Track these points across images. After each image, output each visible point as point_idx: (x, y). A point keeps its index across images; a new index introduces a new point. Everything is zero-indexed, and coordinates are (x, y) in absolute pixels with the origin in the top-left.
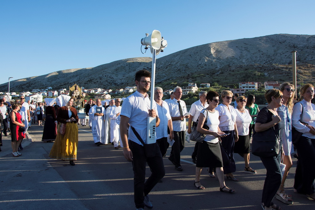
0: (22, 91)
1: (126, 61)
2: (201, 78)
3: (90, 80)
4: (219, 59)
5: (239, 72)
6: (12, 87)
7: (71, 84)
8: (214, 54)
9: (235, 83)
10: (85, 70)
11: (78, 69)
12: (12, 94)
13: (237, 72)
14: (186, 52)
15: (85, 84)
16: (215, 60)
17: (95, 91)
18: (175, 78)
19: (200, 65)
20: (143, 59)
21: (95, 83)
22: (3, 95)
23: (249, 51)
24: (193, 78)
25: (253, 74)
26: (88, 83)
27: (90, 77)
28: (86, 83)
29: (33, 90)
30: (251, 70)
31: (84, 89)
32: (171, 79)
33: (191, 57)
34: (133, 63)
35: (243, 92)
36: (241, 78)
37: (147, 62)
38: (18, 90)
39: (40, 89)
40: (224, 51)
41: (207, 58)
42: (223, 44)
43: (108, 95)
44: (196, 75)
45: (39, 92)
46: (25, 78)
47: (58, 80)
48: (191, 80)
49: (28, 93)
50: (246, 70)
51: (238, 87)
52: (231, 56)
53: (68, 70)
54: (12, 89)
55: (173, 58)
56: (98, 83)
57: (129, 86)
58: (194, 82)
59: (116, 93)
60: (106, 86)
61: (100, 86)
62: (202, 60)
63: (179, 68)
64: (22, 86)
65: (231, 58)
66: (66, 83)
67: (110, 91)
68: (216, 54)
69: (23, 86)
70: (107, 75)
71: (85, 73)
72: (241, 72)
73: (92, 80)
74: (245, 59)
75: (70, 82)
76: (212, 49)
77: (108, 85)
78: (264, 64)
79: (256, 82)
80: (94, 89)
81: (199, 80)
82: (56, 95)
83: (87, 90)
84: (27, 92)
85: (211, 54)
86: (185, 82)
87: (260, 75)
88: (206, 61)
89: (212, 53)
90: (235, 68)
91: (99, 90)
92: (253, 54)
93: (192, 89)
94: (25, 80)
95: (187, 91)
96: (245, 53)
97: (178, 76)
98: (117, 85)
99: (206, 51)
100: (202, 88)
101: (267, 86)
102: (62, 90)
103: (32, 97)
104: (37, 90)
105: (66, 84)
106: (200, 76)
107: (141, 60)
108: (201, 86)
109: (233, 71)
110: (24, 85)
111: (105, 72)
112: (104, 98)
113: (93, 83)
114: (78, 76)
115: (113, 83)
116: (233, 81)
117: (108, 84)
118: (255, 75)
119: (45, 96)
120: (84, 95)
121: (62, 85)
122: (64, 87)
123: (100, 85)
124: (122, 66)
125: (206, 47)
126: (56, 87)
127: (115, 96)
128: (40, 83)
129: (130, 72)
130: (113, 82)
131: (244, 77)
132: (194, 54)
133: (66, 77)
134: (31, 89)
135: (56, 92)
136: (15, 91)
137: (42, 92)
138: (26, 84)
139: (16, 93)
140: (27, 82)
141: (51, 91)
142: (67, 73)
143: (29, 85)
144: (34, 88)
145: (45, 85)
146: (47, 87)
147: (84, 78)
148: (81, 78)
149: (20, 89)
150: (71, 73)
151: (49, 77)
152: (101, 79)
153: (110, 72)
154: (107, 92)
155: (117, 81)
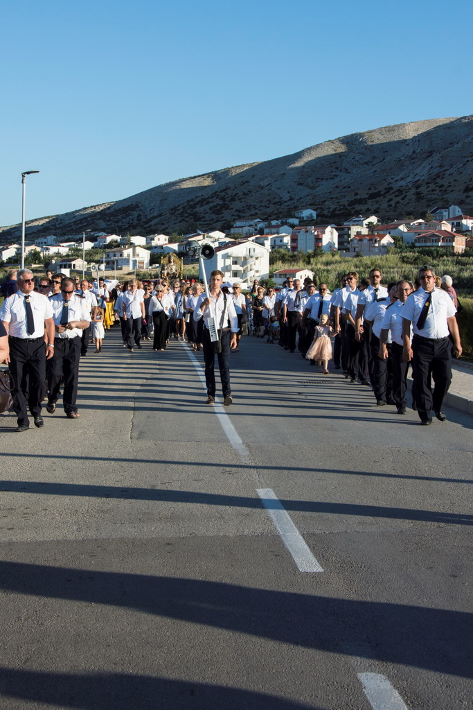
0: (193, 230)
6: (155, 214)
7: (400, 191)
10: (471, 124)
11: (434, 121)
12: (154, 243)
22: (118, 246)
29: (238, 224)
31: (460, 218)
38: (176, 226)
39: (264, 220)
45: (261, 232)
46: (208, 175)
47: (345, 179)
49: (216, 237)
53: (391, 129)
54: (156, 221)
66: (381, 188)
69: (198, 209)
75: (396, 186)
82: (330, 245)
84: (212, 234)
94: (207, 182)
102: (359, 223)
103: (227, 256)
104: (252, 223)
105: (378, 195)
110: (203, 202)
114: (436, 157)
119: (282, 251)
120: (460, 245)
121: (360, 202)
122: (368, 210)
126: (333, 207)
128: (265, 191)
133: (381, 161)
134: (229, 218)
135: (332, 233)
136: (167, 228)
137: (274, 230)
138: (210, 200)
139: (167, 237)
140: (216, 189)
141: (308, 228)
142: (385, 141)
143: (221, 202)
144: (242, 214)
145: (286, 200)
146: (296, 208)
147: (465, 164)
148: (451, 166)
149: (187, 219)
150: (406, 140)
151: (307, 163)
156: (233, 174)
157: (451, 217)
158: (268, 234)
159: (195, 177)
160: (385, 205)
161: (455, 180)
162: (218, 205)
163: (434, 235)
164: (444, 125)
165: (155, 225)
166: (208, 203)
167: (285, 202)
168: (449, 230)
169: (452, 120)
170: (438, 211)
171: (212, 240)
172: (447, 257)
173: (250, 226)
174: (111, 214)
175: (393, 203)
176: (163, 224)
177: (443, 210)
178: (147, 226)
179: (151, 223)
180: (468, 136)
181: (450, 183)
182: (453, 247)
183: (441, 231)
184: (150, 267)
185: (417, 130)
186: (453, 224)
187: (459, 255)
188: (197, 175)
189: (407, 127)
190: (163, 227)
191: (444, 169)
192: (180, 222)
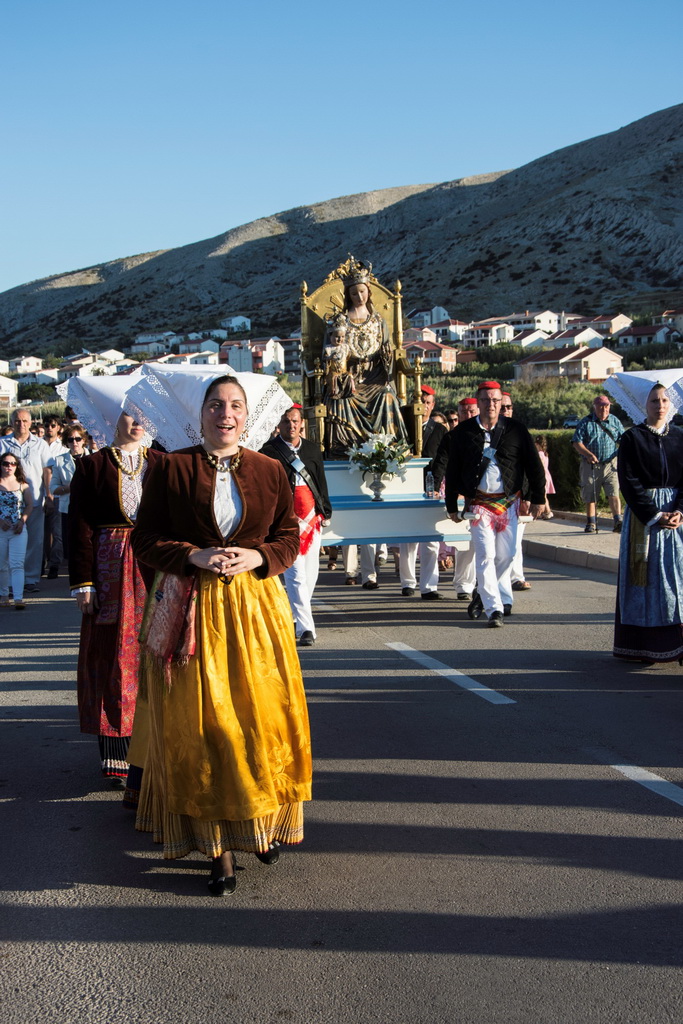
0: (76, 350)
3: (484, 258)
6: (18, 327)
10: (455, 193)
11: (405, 189)
12: (21, 370)
15: (454, 284)
17: (516, 332)
21: (516, 276)
26: (472, 283)
27: (487, 237)
28: (464, 281)
29: (141, 339)
31: (447, 323)
38: (52, 345)
39: (178, 333)
43: (604, 353)
45: (175, 350)
46: (92, 269)
53: (347, 201)
54: (20, 337)
56: (540, 275)
59: (660, 337)
60: (589, 292)
61: (550, 294)
64: (74, 316)
67: (621, 323)
69: (82, 319)
70: (598, 219)
71: (453, 214)
73: (502, 257)
77: (609, 288)
80: (514, 316)
82: (274, 365)
83: (467, 327)
84: (105, 354)
91: (547, 322)
94: (92, 279)
98: (667, 285)
104: (161, 337)
110: (88, 308)
111: (585, 201)
112: (577, 377)
113: (504, 275)
114: (410, 240)
115: (638, 272)
117: (606, 277)
120: (448, 360)
123: (552, 290)
126: (273, 312)
127: (653, 357)
128: (177, 291)
130: (638, 264)
133: (336, 247)
134: (127, 331)
135: (276, 349)
136: (37, 348)
137: (193, 347)
138: (98, 306)
139: (40, 361)
140: (106, 290)
141: (243, 342)
142: (340, 218)
143: (114, 309)
144: (146, 326)
145: (207, 303)
146: (221, 314)
147: (449, 249)
148: (431, 252)
149: (65, 334)
150: (367, 217)
151: (232, 251)
152: (560, 245)
153: (617, 196)
154: (600, 331)
155: (667, 252)
156: (129, 268)
157: (435, 322)
158: (185, 352)
159: (73, 273)
161: (437, 272)
162: (109, 312)
163: (415, 348)
164: (418, 195)
165: (19, 343)
166: (95, 310)
167: (206, 306)
168: (433, 340)
169: (430, 187)
170: (417, 315)
171: (107, 363)
172: (432, 377)
173: (159, 341)
176: (30, 342)
177: (423, 314)
178: (7, 344)
179: (12, 341)
180: (451, 209)
181: (430, 275)
182: (440, 364)
183: (422, 342)
184: (19, 405)
185: (383, 202)
186: (437, 332)
187: (447, 375)
188: (75, 269)
189: (368, 198)
190: (31, 346)
191: (422, 256)
192: (56, 338)
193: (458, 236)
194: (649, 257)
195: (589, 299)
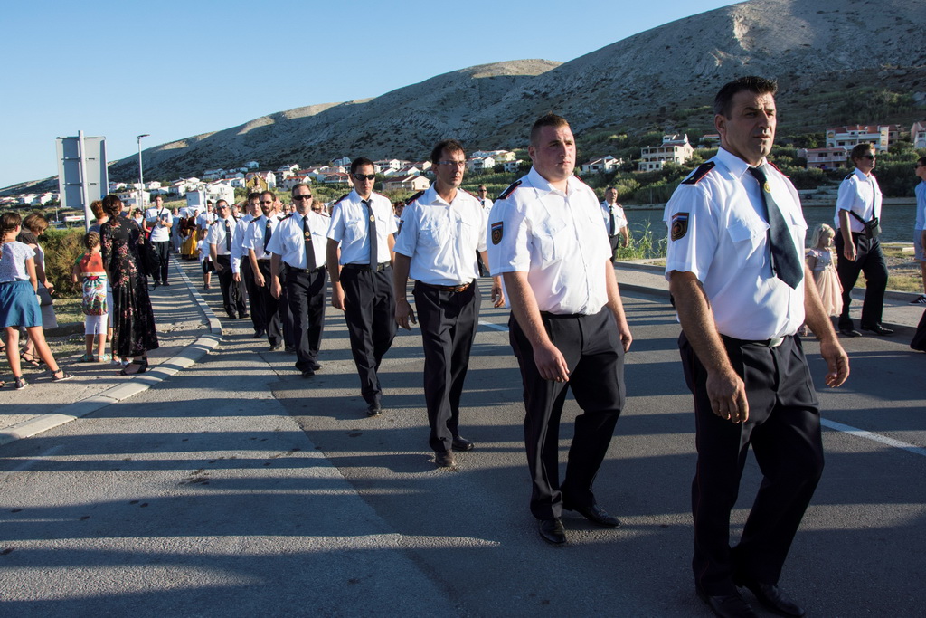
0: (176, 178)
1: (469, 73)
2: (702, 118)
3: (366, 135)
4: (760, 56)
5: (826, 95)
6: (148, 168)
7: (311, 149)
8: (743, 41)
9: (812, 131)
10: (351, 107)
11: (329, 104)
12: (151, 188)
13: (819, 96)
14: (653, 37)
15: (352, 147)
16: (747, 59)
17: (382, 168)
18: (620, 122)
19: (698, 77)
20: (522, 65)
21: (380, 144)
22: (126, 190)
23: (862, 24)
24: (676, 119)
25: (873, 99)
26: (361, 146)
27: (366, 126)
28: (357, 146)
29: (207, 172)
30: (865, 88)
32: (607, 125)
33: (671, 52)
34: (492, 78)
35: (839, 159)
36: (833, 114)
37: (533, 74)
38: (164, 176)
39: (224, 169)
40: (776, 28)
41: (722, 54)
42: (774, 6)
43: (421, 177)
44: (686, 110)
45: (223, 177)
46: (183, 140)
47: (274, 142)
48: (669, 127)
49: (194, 182)
50: (850, 86)
51: (822, 144)
52: (800, 43)
53: (302, 109)
54: (149, 172)
55: (613, 60)
56: (391, 143)
57: (483, 149)
58: (680, 132)
60: (412, 152)
61: (395, 152)
62: (704, 62)
63: (632, 90)
65: (799, 51)
66: (299, 147)
67: (427, 165)
68: (749, 39)
69: (178, 164)
70: (414, 119)
71: (350, 116)
72: (831, 94)
73: (373, 135)
74: (846, 50)
75: (308, 145)
76: (736, 23)
77: (421, 150)
78: (914, 62)
79: (885, 124)
80: (380, 162)
81: (698, 125)
84: (191, 180)
85: (735, 42)
86: (653, 133)
87: (898, 103)
88: (717, 62)
89: (736, 37)
90: (811, 82)
91: (395, 165)
92: (877, 32)
93: (676, 154)
94: (183, 145)
95: (661, 159)
96: (847, 30)
97: (629, 115)
99: (717, 32)
100: (706, 150)
101: (920, 136)
102: (288, 169)
104: (217, 171)
105: (297, 151)
106: (699, 112)
107: (514, 69)
108: (702, 143)
109: (806, 92)
110: (181, 158)
111: (409, 112)
112: (410, 189)
113: (375, 143)
114: (331, 127)
116: (806, 125)
117: (420, 145)
118: (879, 101)
119: (240, 189)
121: (286, 156)
122: (291, 161)
123: (397, 150)
124: (458, 90)
125: (720, 19)
126: (269, 160)
128: (223, 150)
129: (483, 106)
130: (433, 139)
131: (842, 110)
132: (681, 42)
133: (297, 130)
134: (200, 169)
135: (271, 176)
136: (158, 177)
137: (232, 176)
138: (186, 157)
139: (159, 183)
140: (189, 150)
141: (256, 173)
142: (298, 117)
143: (193, 159)
144: (209, 166)
146: (244, 160)
147: (349, 131)
148: (341, 132)
149: (171, 170)
150: (311, 117)
151: (248, 132)
152: (398, 130)
153: (423, 110)
154: (419, 169)
155: (445, 135)
156: (200, 140)
157: (344, 164)
158: (229, 178)
159: (173, 143)
160: (302, 158)
161: (344, 141)
162: (191, 160)
163: (336, 176)
164: (334, 107)
166: (184, 159)
167: (237, 157)
168: (344, 172)
169: (339, 104)
170: (336, 161)
171: (192, 184)
173: (216, 173)
174: (117, 169)
175: (307, 156)
176: (155, 174)
177: (339, 160)
181: (341, 143)
183: (339, 173)
185: (318, 110)
188: (173, 141)
189: (311, 108)
190: (155, 176)
191: (337, 134)
192: (166, 172)
193: (353, 125)
194: (437, 137)
195: (412, 154)
